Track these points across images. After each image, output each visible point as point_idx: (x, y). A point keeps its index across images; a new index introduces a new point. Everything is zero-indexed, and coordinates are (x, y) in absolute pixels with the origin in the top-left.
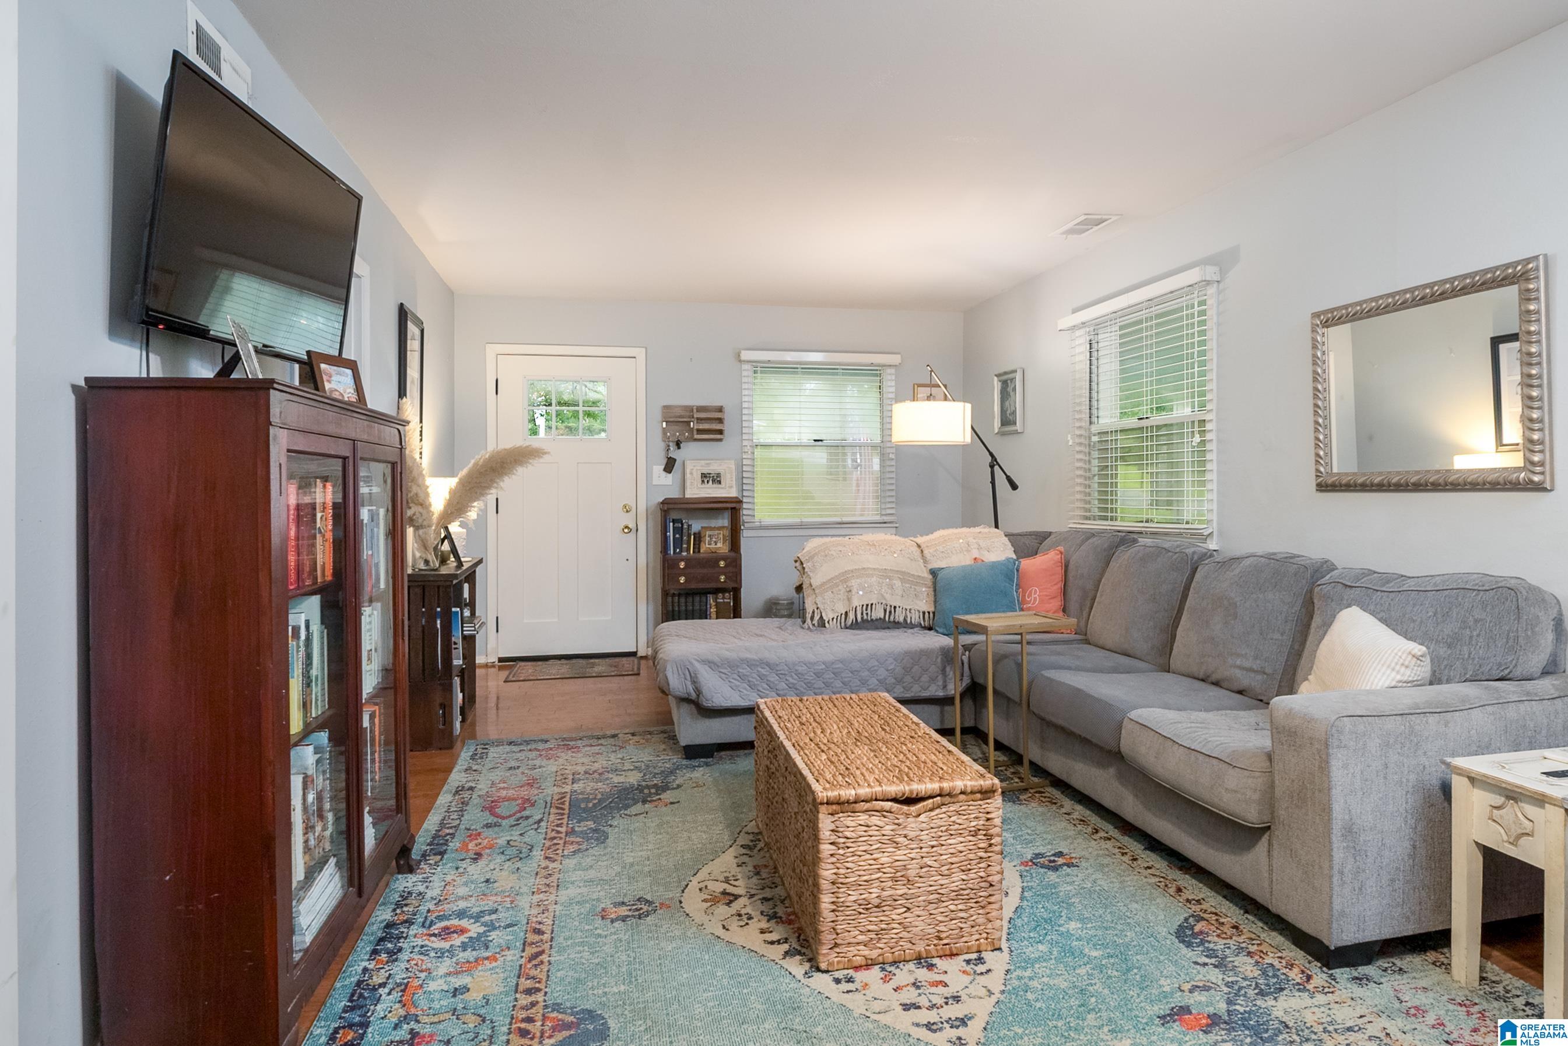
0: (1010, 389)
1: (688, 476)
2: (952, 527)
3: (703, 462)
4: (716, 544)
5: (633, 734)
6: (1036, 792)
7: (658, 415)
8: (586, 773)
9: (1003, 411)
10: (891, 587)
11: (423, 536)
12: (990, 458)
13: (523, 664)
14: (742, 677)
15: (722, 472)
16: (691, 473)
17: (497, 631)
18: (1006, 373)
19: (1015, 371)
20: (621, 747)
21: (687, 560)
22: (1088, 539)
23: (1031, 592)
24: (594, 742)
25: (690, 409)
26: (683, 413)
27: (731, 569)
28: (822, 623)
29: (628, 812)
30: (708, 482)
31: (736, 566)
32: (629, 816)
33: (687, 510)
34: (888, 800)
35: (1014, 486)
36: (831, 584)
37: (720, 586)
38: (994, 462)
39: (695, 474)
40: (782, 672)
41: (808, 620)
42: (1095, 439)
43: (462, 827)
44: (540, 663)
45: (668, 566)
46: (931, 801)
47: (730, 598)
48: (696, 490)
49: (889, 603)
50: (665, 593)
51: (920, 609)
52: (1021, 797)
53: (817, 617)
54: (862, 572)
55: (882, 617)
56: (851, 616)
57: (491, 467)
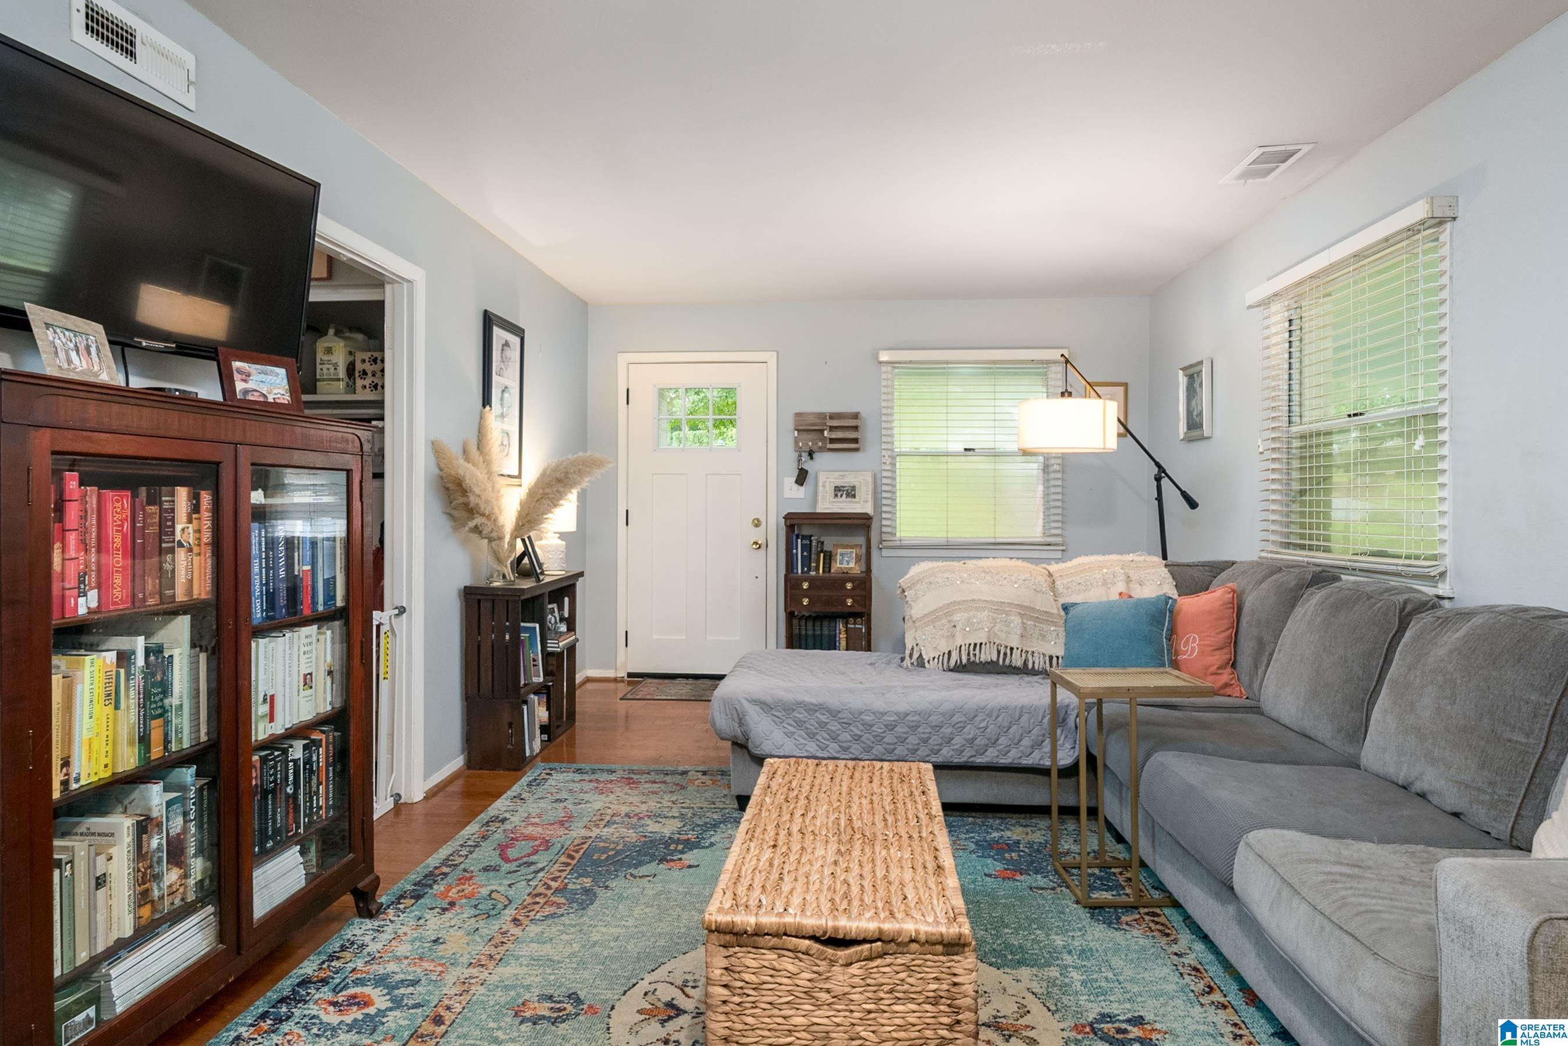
0: (1196, 385)
1: (820, 488)
2: (1098, 554)
3: (837, 474)
4: (846, 561)
5: (704, 773)
6: (1147, 914)
7: (790, 424)
8: (627, 815)
9: (1189, 413)
10: (1007, 623)
11: (496, 548)
12: (1157, 469)
13: (650, 680)
14: (800, 724)
15: (857, 485)
16: (824, 486)
17: (626, 646)
18: (1191, 366)
19: (1201, 363)
20: (683, 788)
21: (812, 581)
22: (1272, 574)
23: (1187, 641)
24: (660, 777)
25: (822, 416)
26: (818, 421)
27: (857, 592)
28: (921, 663)
29: (635, 872)
30: (841, 496)
31: (865, 589)
32: (635, 877)
33: (821, 525)
34: (803, 937)
35: (1193, 504)
36: (933, 617)
37: (846, 610)
38: (1161, 473)
39: (827, 486)
40: (846, 721)
41: (907, 658)
42: (1296, 443)
43: (462, 866)
44: (666, 681)
45: (791, 586)
46: (868, 946)
47: (861, 624)
48: (828, 504)
49: (1003, 643)
50: (790, 616)
51: (1045, 652)
52: (1124, 919)
53: (916, 655)
54: (972, 605)
55: (995, 659)
56: (955, 657)
57: (556, 478)
